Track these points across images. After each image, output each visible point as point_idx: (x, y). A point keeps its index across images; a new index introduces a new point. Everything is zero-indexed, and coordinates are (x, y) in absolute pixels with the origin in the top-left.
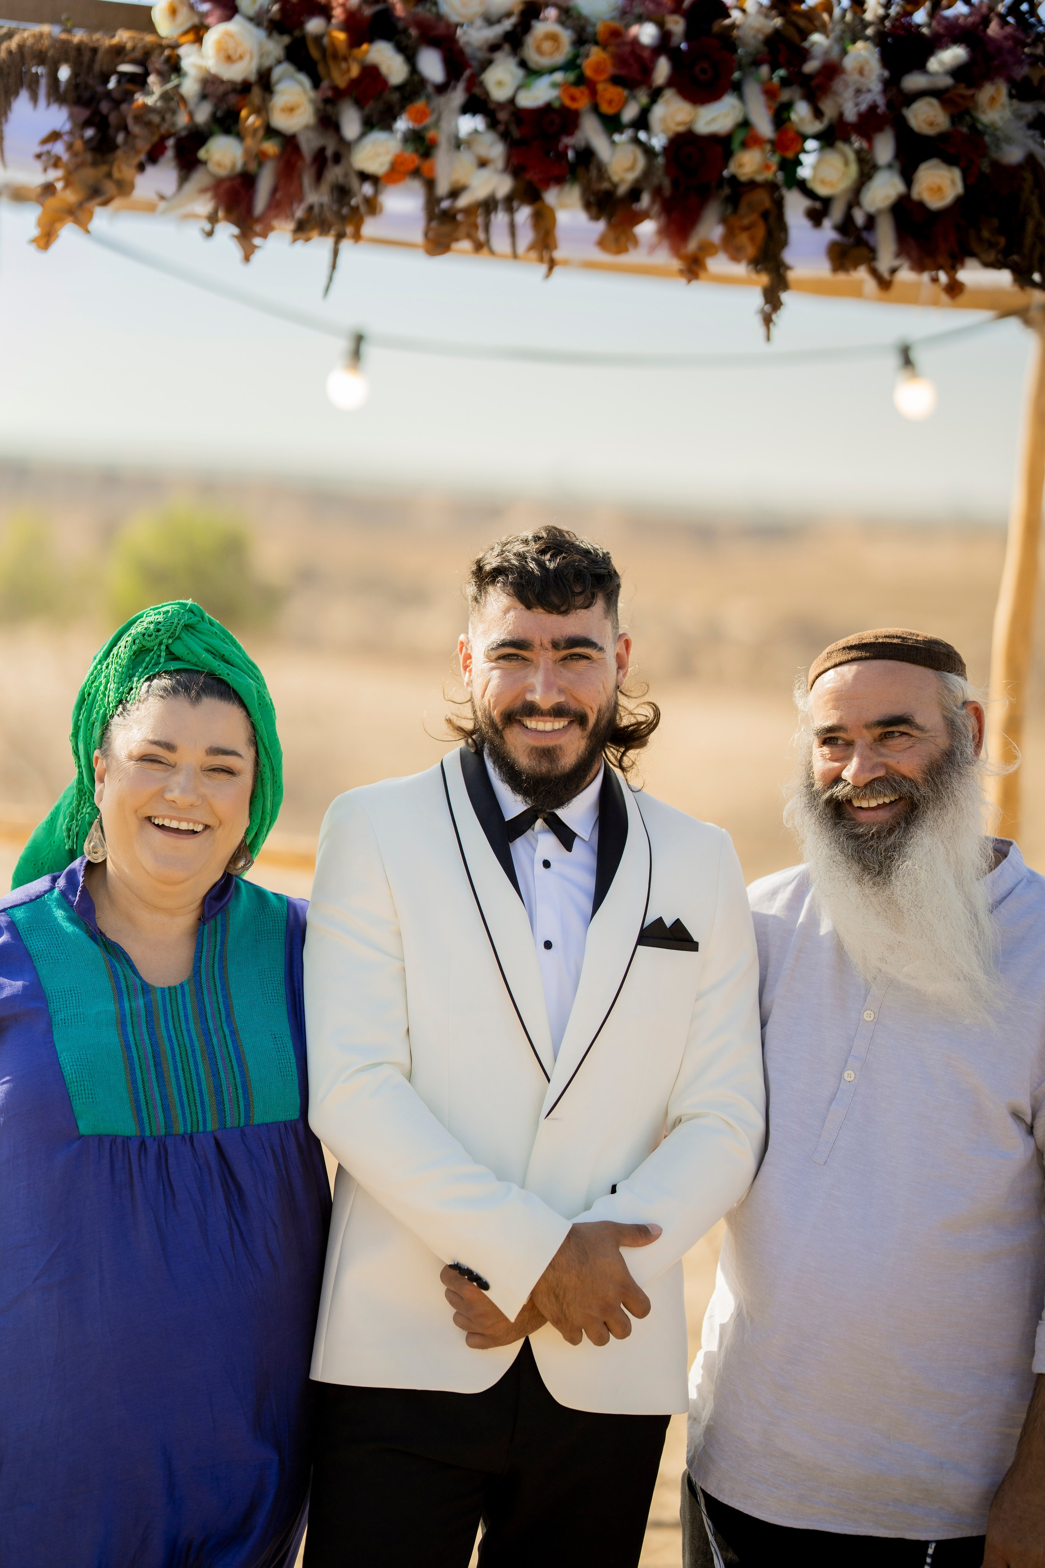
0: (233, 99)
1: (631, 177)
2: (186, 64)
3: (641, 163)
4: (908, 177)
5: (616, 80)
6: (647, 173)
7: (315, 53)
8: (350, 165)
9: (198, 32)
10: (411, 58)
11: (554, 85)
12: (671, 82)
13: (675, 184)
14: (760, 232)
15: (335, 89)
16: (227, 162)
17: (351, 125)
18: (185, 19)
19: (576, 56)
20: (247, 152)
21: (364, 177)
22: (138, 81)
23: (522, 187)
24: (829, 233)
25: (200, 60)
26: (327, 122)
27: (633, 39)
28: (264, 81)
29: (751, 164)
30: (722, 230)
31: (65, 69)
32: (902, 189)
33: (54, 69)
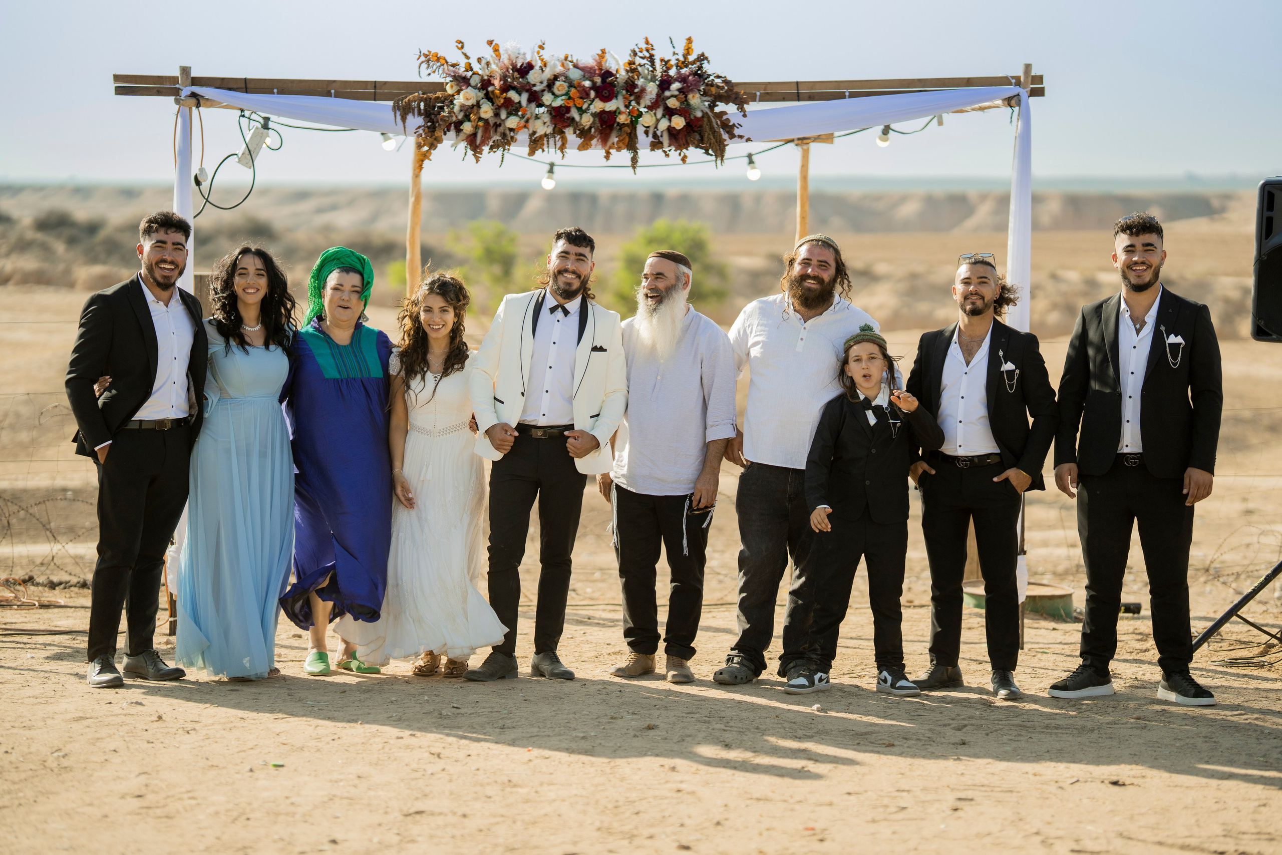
0: (469, 110)
1: (589, 124)
2: (455, 102)
3: (591, 120)
4: (670, 120)
5: (581, 98)
6: (594, 122)
7: (492, 96)
8: (505, 126)
9: (458, 92)
10: (519, 95)
11: (562, 100)
12: (596, 97)
13: (601, 126)
14: (628, 139)
15: (498, 105)
16: (469, 129)
17: (503, 115)
18: (456, 88)
19: (569, 91)
20: (472, 126)
21: (510, 130)
22: (441, 108)
23: (557, 129)
24: (650, 138)
25: (459, 100)
26: (497, 115)
27: (584, 86)
28: (478, 105)
29: (622, 119)
30: (617, 139)
31: (422, 105)
32: (668, 124)
33: (419, 105)
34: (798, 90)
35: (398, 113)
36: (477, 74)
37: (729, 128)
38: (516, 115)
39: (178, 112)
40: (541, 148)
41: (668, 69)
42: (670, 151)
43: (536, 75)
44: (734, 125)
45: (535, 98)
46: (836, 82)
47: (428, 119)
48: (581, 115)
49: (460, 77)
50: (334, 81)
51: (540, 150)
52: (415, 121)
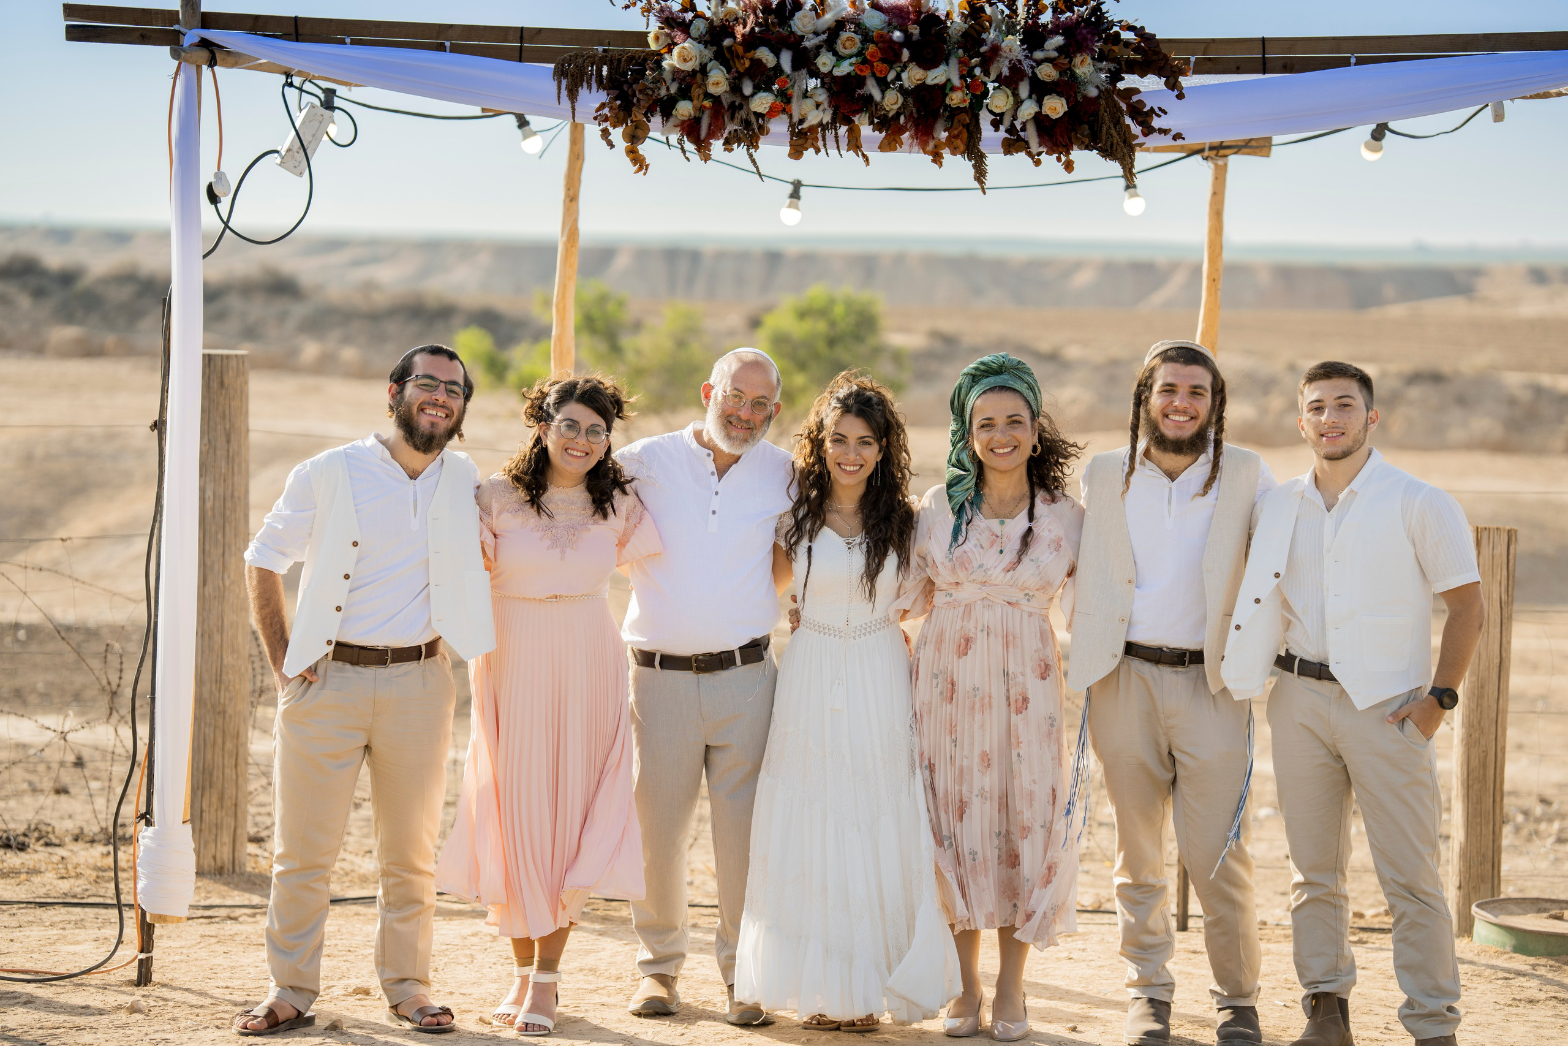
0: (688, 79)
1: (896, 107)
2: (665, 64)
3: (901, 101)
4: (1040, 103)
5: (883, 61)
6: (904, 106)
7: (728, 55)
8: (749, 109)
9: (670, 49)
10: (777, 55)
11: (851, 64)
12: (911, 60)
13: (918, 112)
14: (965, 135)
15: (738, 72)
16: (686, 113)
17: (748, 89)
18: (665, 40)
19: (863, 49)
20: (696, 107)
21: (758, 115)
22: (641, 74)
23: (840, 116)
24: (1002, 134)
25: (671, 61)
26: (735, 88)
27: (891, 39)
28: (703, 70)
29: (956, 99)
30: (947, 134)
31: (605, 70)
32: (1037, 109)
33: (600, 71)
34: (1264, 54)
35: (564, 83)
36: (701, 16)
37: (1143, 116)
38: (769, 89)
39: (177, 74)
40: (813, 146)
41: (1040, 12)
42: (1039, 154)
43: (806, 20)
44: (1152, 110)
45: (804, 61)
46: (1334, 38)
47: (616, 92)
48: (883, 92)
49: (674, 20)
50: (451, 26)
51: (811, 151)
52: (592, 98)
